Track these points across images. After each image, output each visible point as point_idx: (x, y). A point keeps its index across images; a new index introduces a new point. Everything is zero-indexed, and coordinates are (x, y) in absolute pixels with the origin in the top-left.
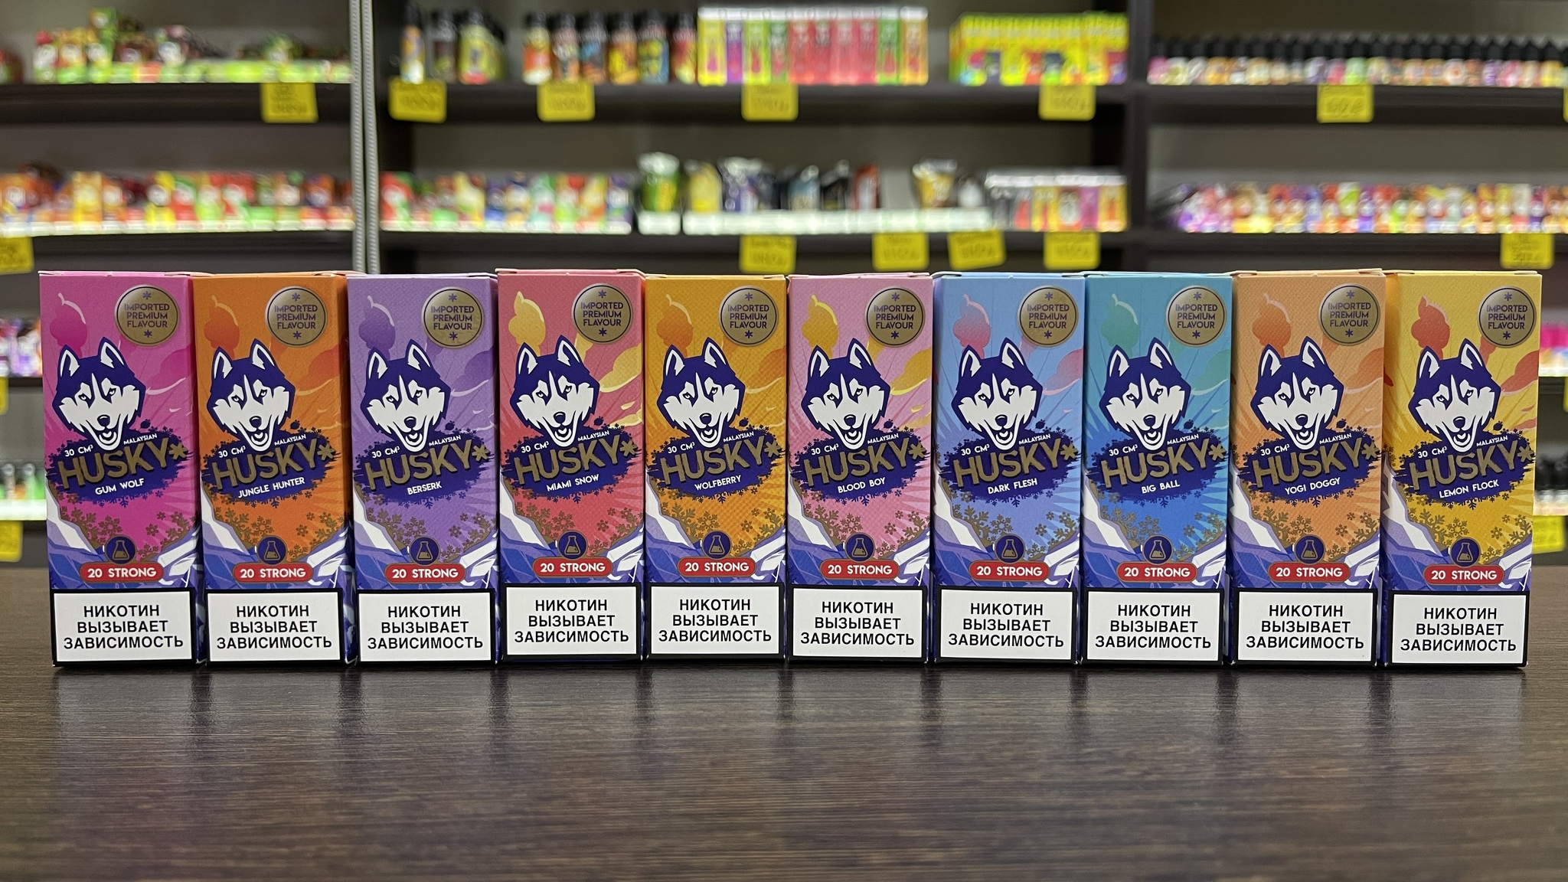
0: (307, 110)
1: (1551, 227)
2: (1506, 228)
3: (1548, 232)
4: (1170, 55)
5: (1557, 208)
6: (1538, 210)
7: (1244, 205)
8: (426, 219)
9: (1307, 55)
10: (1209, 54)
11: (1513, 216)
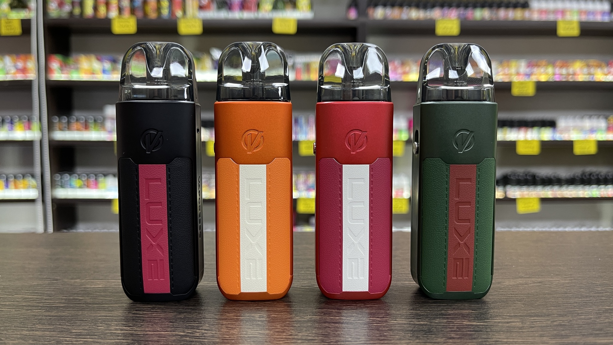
0: (17, 30)
1: (534, 78)
2: (515, 79)
3: (533, 81)
4: (376, 5)
5: (535, 70)
6: (528, 70)
7: (407, 69)
8: (67, 74)
9: (433, 6)
10: (393, 5)
11: (518, 74)
